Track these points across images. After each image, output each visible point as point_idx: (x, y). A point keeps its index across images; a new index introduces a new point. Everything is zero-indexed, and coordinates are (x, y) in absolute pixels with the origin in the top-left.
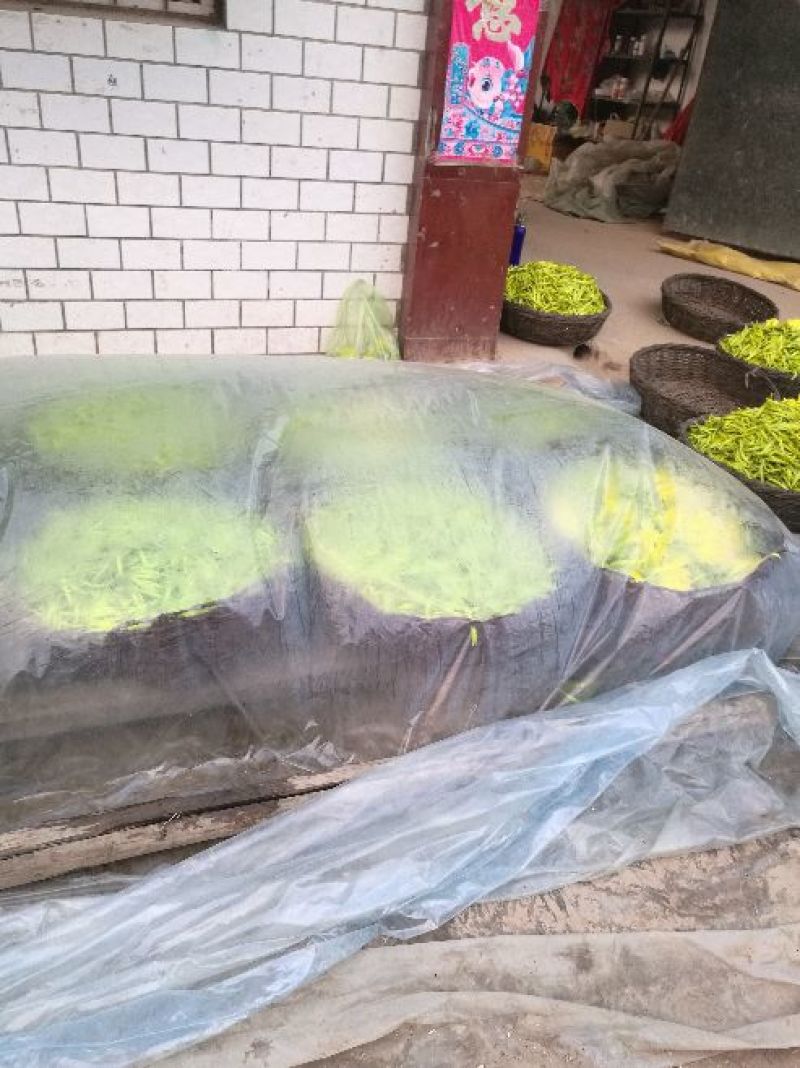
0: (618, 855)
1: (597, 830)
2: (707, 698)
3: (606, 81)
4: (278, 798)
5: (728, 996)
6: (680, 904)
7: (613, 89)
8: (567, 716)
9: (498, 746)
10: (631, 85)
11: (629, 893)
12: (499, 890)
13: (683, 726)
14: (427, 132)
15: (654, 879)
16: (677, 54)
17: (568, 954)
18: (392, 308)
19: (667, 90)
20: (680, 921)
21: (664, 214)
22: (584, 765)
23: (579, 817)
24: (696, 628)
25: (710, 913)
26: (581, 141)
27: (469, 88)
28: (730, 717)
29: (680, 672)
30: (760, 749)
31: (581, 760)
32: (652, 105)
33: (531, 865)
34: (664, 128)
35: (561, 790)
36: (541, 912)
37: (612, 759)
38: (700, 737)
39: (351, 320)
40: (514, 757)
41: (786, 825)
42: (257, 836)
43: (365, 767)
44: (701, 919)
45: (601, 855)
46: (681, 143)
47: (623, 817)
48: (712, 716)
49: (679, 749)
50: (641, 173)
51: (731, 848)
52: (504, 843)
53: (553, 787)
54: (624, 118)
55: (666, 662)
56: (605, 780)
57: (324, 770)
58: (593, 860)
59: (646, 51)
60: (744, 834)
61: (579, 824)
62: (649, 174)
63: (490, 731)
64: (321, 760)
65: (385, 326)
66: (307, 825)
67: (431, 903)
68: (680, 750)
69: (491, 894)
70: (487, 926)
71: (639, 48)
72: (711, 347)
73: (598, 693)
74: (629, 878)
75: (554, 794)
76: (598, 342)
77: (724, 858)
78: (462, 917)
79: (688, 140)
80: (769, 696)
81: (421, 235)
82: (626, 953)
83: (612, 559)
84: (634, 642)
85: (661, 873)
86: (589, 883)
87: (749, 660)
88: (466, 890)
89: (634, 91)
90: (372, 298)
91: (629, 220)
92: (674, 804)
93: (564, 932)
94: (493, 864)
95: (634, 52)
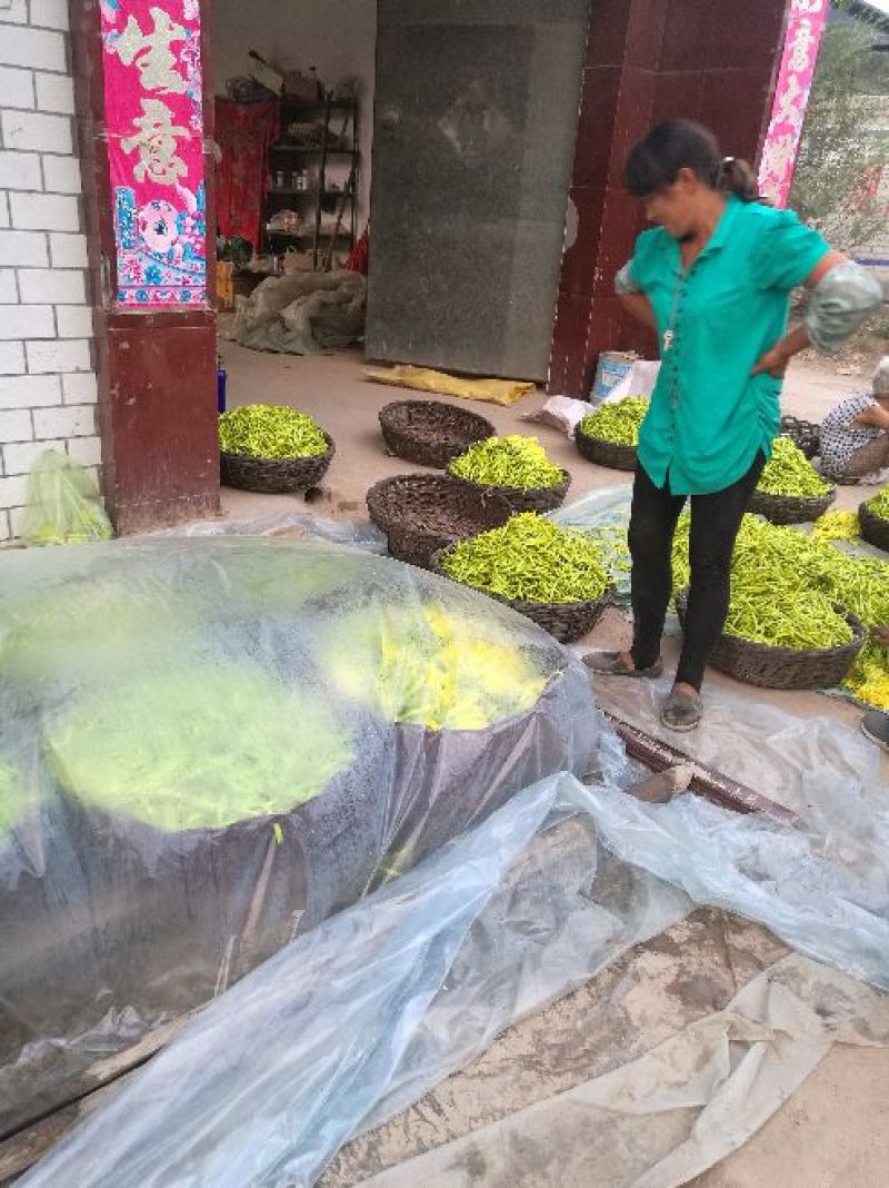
0: (482, 1030)
1: (456, 1011)
2: (529, 836)
3: (275, 216)
4: (76, 1099)
5: (622, 1145)
6: (554, 1062)
7: (284, 222)
8: (395, 894)
9: (329, 949)
10: (301, 217)
11: (503, 1069)
12: (368, 1117)
13: (512, 870)
14: (100, 280)
15: (522, 1045)
16: (342, 188)
17: (459, 1164)
18: (93, 475)
19: (339, 224)
20: (558, 1082)
21: (363, 343)
22: (426, 943)
23: (433, 1003)
24: (502, 764)
25: (584, 1061)
26: (261, 276)
27: (140, 230)
28: (553, 849)
29: (494, 814)
30: (588, 873)
31: (423, 938)
32: (326, 238)
33: (395, 1075)
34: (344, 258)
35: (407, 978)
36: (419, 1127)
37: (451, 928)
38: (530, 877)
39: (46, 496)
40: (351, 957)
41: (629, 945)
42: (61, 1158)
43: (181, 1022)
44: (578, 1071)
45: (465, 1036)
46: (365, 272)
47: (477, 988)
48: (538, 852)
49: (513, 896)
50: (332, 304)
51: (587, 986)
52: (361, 1059)
53: (399, 979)
54: (301, 250)
55: (479, 808)
56: (450, 954)
57: (131, 1042)
58: (458, 1047)
59: (310, 185)
60: (596, 967)
61: (436, 1010)
62: (339, 304)
63: (317, 934)
64: (123, 1032)
65: (89, 497)
66: (123, 1120)
67: (296, 1162)
68: (515, 898)
69: (360, 1126)
70: (363, 1166)
71: (303, 183)
72: (442, 473)
73: (420, 859)
74: (498, 1052)
75: (401, 986)
76: (328, 482)
77: (582, 999)
78: (334, 1166)
79: (371, 270)
80: (583, 816)
81: (114, 392)
82: (515, 1138)
83: (404, 711)
84: (444, 795)
85: (528, 1036)
86: (460, 1072)
87: (559, 784)
88: (330, 1132)
89: (307, 225)
90: (68, 467)
91: (329, 351)
92: (523, 957)
93: (448, 1141)
94: (354, 1088)
95: (299, 187)
